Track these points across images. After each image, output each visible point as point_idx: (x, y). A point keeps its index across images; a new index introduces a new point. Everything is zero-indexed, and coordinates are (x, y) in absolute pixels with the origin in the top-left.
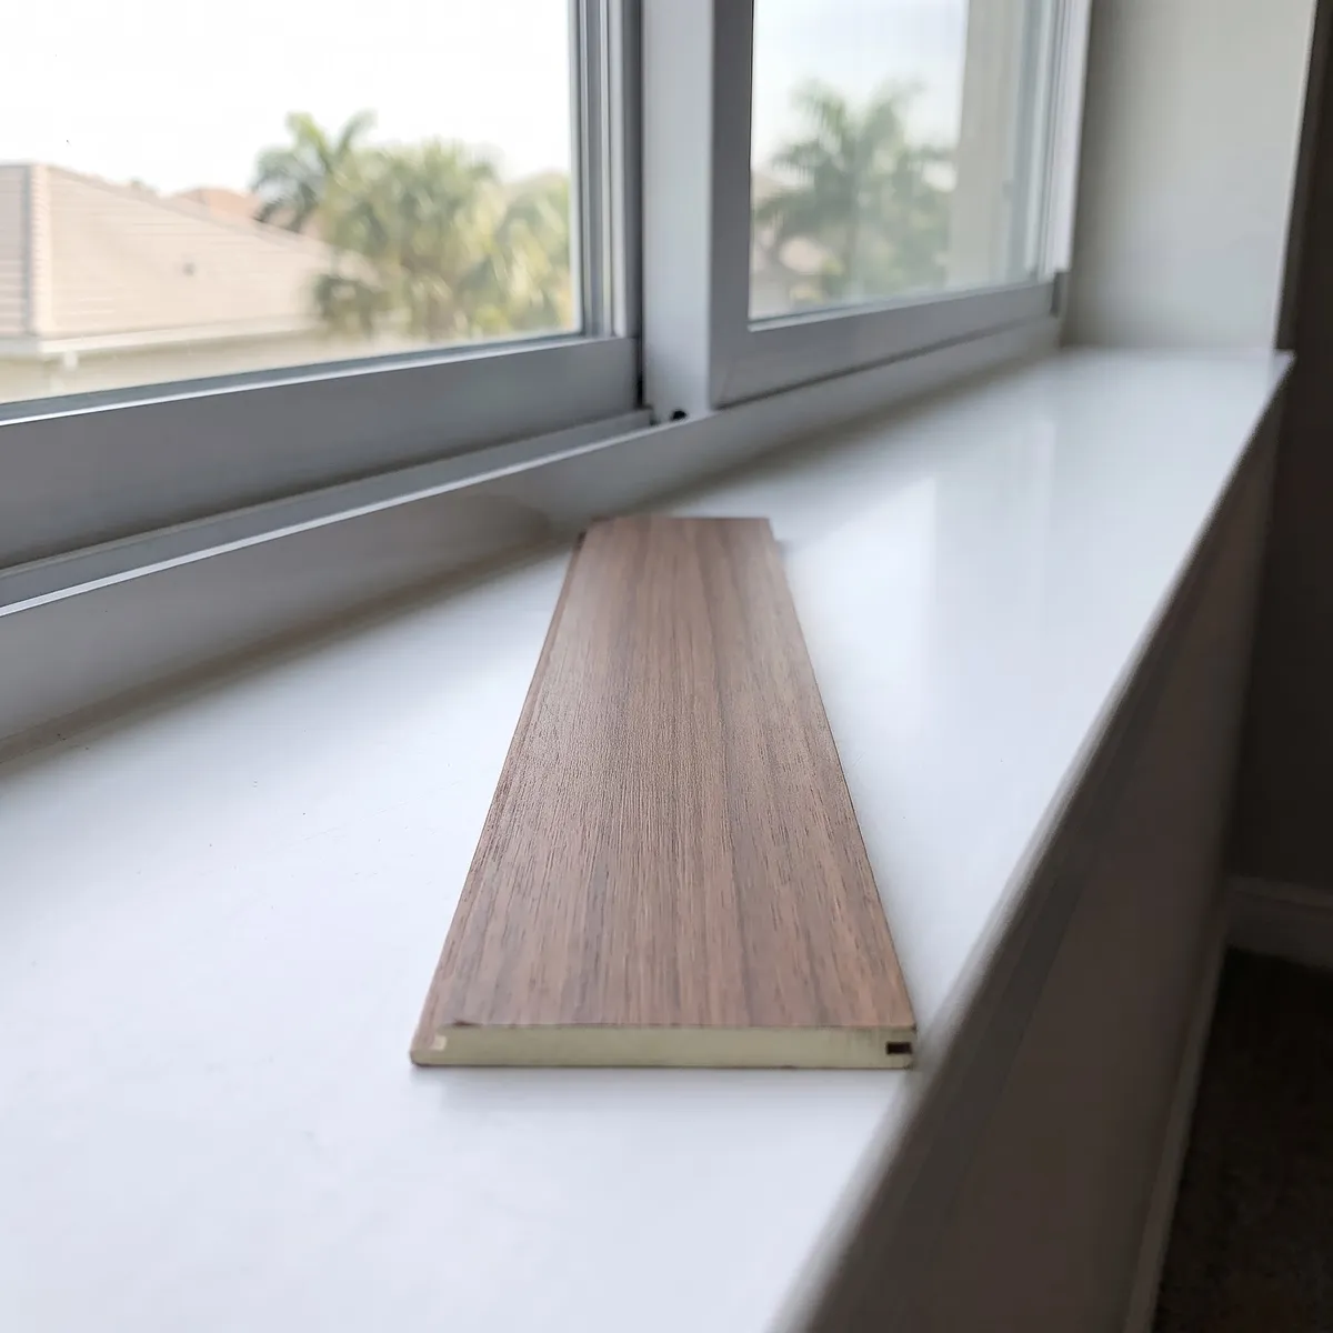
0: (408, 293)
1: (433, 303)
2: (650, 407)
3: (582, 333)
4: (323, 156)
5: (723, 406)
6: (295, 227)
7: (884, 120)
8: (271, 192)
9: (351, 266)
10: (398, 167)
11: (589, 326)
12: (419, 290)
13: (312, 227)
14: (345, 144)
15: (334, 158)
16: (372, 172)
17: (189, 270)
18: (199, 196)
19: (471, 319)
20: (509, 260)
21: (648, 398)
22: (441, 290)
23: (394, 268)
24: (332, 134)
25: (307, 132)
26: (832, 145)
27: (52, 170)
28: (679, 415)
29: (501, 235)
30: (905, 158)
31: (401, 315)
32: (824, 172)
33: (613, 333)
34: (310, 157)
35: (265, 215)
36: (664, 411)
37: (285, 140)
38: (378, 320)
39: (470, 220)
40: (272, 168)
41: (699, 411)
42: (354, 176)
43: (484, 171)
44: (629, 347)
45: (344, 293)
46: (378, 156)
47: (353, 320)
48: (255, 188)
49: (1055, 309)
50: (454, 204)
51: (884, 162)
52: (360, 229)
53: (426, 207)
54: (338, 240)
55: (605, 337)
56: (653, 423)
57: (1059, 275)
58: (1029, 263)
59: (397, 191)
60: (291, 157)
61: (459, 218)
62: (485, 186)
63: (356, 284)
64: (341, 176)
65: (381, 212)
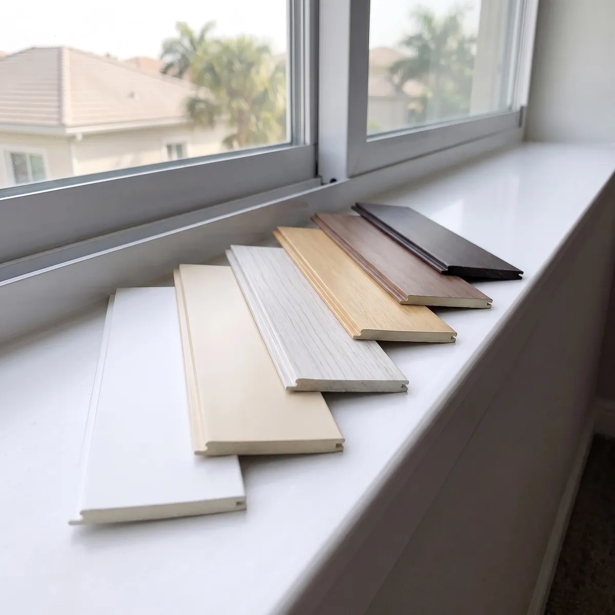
0: (229, 106)
1: (241, 112)
2: (321, 177)
3: (291, 144)
4: (192, 42)
5: (352, 177)
6: (180, 75)
7: (452, 24)
8: (169, 59)
9: (204, 93)
10: (226, 49)
11: (294, 140)
12: (234, 105)
13: (187, 76)
14: (202, 37)
15: (196, 42)
16: (214, 49)
17: (132, 95)
18: (137, 61)
19: (258, 118)
20: (275, 91)
21: (320, 173)
22: (245, 106)
23: (223, 94)
24: (196, 31)
25: (185, 30)
26: (427, 36)
27: (71, 49)
28: (333, 180)
29: (272, 79)
30: (461, 43)
31: (226, 117)
32: (424, 49)
33: (305, 143)
34: (186, 43)
35: (165, 71)
36: (327, 178)
37: (175, 35)
38: (216, 118)
39: (258, 72)
40: (169, 48)
41: (342, 179)
42: (205, 52)
43: (264, 49)
44: (312, 149)
45: (201, 106)
46: (217, 42)
47: (205, 119)
48: (162, 57)
49: (520, 124)
50: (250, 65)
51: (452, 44)
52: (208, 76)
53: (237, 66)
54: (198, 81)
55: (301, 145)
56: (322, 184)
57: (522, 108)
58: (509, 102)
59: (225, 59)
60: (179, 42)
61: (253, 71)
62: (266, 56)
63: (205, 102)
64: (199, 53)
65: (217, 69)
